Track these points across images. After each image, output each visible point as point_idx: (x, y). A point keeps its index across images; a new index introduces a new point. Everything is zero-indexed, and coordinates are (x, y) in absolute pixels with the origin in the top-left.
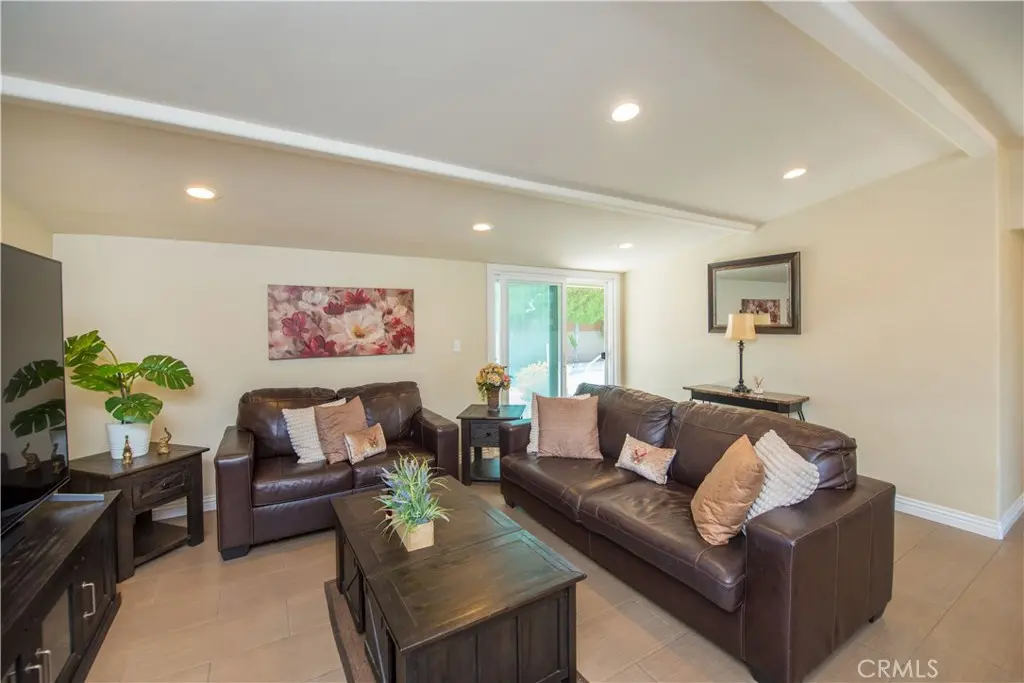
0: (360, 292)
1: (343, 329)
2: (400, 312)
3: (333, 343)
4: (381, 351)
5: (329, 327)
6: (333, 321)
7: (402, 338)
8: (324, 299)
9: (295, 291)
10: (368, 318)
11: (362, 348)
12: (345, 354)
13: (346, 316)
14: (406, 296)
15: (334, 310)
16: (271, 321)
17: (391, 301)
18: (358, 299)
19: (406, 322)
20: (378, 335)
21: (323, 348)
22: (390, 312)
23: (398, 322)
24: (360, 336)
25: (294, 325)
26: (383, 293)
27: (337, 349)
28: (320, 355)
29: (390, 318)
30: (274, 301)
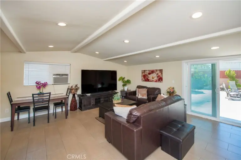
0: (153, 70)
1: (150, 77)
2: (160, 74)
3: (149, 79)
4: (156, 81)
5: (149, 77)
6: (149, 76)
7: (160, 79)
8: (148, 72)
9: (144, 71)
10: (154, 75)
11: (153, 81)
12: (151, 81)
13: (151, 75)
14: (161, 71)
15: (149, 74)
16: (142, 76)
17: (158, 72)
18: (153, 72)
19: (161, 76)
20: (156, 78)
22: (158, 74)
23: (159, 76)
24: (153, 78)
25: (144, 76)
26: (157, 70)
27: (150, 81)
28: (147, 81)
29: (158, 75)
30: (142, 73)
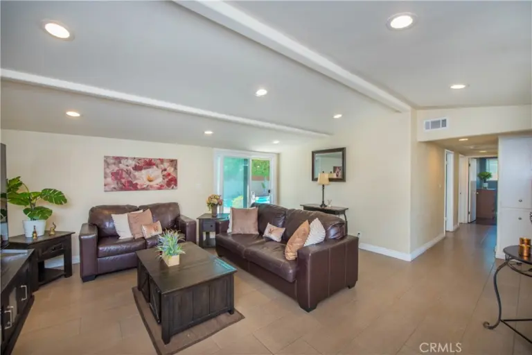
0: (150, 160)
1: (142, 177)
2: (170, 170)
3: (137, 184)
4: (161, 188)
5: (135, 177)
6: (137, 173)
7: (171, 182)
8: (133, 163)
9: (118, 160)
10: (155, 172)
11: (151, 187)
12: (143, 189)
13: (144, 172)
14: (173, 163)
15: (137, 168)
16: (105, 173)
17: (166, 165)
18: (149, 164)
19: (173, 174)
20: (160, 180)
21: (133, 186)
22: (165, 170)
23: (169, 175)
24: (150, 181)
25: (117, 175)
26: (162, 161)
27: (139, 187)
28: (130, 190)
29: (165, 173)
30: (107, 164)
